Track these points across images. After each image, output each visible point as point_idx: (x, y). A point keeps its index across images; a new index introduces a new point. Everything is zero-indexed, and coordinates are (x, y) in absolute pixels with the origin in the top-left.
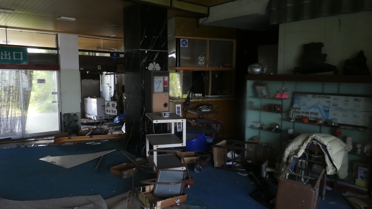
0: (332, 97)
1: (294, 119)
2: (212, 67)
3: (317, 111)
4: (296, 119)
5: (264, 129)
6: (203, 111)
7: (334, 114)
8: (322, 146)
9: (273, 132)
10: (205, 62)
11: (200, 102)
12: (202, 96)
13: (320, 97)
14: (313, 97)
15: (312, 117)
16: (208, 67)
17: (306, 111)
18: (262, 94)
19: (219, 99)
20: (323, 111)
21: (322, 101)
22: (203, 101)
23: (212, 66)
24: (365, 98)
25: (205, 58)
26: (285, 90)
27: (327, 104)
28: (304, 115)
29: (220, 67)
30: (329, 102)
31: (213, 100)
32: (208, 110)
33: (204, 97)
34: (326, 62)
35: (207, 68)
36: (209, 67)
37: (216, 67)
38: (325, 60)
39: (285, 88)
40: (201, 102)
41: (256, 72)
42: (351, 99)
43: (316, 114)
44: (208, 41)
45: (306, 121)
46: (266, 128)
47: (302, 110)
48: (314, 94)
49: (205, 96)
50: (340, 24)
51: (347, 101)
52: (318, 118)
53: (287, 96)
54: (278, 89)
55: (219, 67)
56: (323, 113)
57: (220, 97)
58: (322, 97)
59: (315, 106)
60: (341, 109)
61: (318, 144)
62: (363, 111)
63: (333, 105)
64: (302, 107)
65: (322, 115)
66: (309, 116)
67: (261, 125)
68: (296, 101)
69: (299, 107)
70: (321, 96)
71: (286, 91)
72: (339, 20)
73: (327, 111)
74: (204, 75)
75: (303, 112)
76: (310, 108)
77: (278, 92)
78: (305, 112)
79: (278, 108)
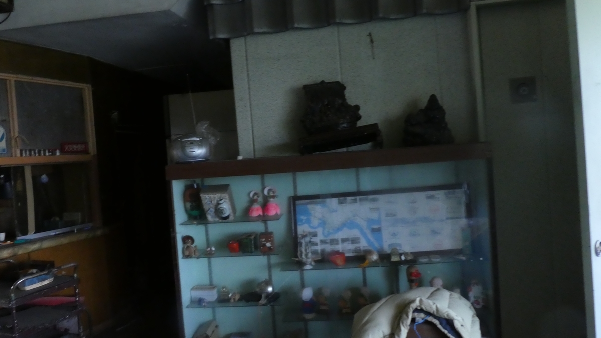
0: (382, 198)
1: (313, 263)
2: (30, 155)
3: (355, 233)
4: (316, 262)
5: (232, 301)
6: (28, 288)
7: (394, 235)
8: (441, 324)
9: (264, 305)
10: (6, 141)
11: (6, 258)
12: (6, 239)
13: (355, 201)
14: (341, 203)
15: (348, 249)
16: (18, 154)
17: (331, 237)
18: (218, 212)
19: (64, 241)
20: (368, 232)
21: (361, 211)
22: (14, 256)
23: (30, 151)
24: (446, 191)
25: (8, 131)
26: (272, 194)
27: (374, 216)
28: (328, 248)
29: (55, 154)
30: (377, 209)
31: (46, 244)
32: (46, 282)
33: (16, 242)
34: (360, 123)
35: (16, 158)
36: (21, 155)
37: (44, 154)
38: (359, 118)
39: (270, 190)
40: (9, 258)
41: (195, 157)
42: (421, 196)
43: (354, 241)
44: (13, 83)
45: (339, 261)
46: (238, 297)
47: (320, 237)
48: (342, 196)
49: (18, 238)
50: (372, 41)
51: (414, 202)
52: (360, 250)
53: (278, 207)
54: (252, 195)
55: (53, 153)
56: (370, 236)
57: (64, 234)
58: (360, 200)
59: (349, 224)
60: (404, 222)
61: (430, 319)
62: (448, 219)
63: (387, 215)
64: (319, 231)
65: (368, 241)
66: (339, 247)
67: (219, 292)
68: (302, 218)
69: (312, 230)
70: (358, 198)
71: (274, 197)
72: (370, 34)
73: (377, 231)
74: (7, 179)
75: (322, 242)
76: (338, 229)
77: (252, 201)
78: (328, 241)
79: (267, 241)
